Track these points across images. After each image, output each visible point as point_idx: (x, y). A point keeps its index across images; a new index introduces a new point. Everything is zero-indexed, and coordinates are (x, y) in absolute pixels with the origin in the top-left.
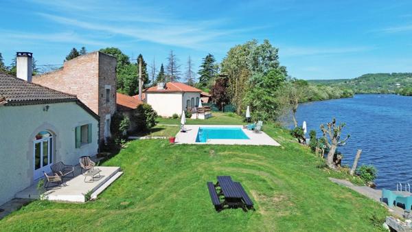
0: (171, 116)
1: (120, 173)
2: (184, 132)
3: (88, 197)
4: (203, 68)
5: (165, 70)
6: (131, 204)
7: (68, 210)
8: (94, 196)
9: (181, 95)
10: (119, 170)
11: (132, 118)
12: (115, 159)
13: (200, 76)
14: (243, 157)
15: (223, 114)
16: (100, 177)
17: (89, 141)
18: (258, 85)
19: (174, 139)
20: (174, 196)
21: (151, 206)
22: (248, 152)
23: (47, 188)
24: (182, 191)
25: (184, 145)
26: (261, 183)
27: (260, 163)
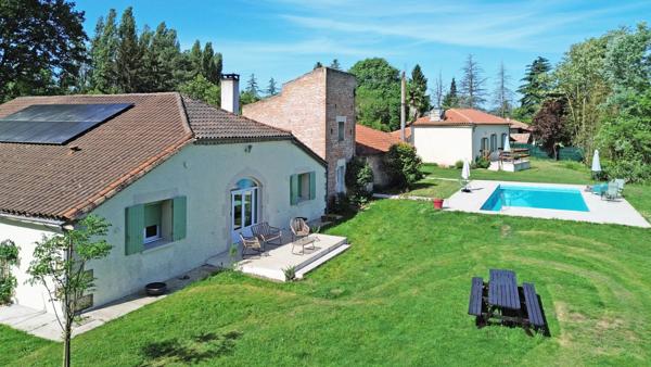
0: (453, 164)
1: (345, 247)
2: (468, 191)
3: (290, 274)
4: (527, 82)
5: (457, 88)
6: (346, 293)
7: (261, 290)
8: (299, 275)
9: (470, 131)
10: (345, 242)
11: (383, 166)
12: (345, 226)
13: (523, 96)
14: (564, 242)
15: (557, 163)
16: (313, 249)
17: (311, 196)
18: (626, 112)
19: (441, 202)
20: (414, 291)
21: (374, 302)
22: (577, 234)
23: (244, 256)
24: (430, 286)
25: (458, 213)
26: (583, 291)
27: (598, 256)
